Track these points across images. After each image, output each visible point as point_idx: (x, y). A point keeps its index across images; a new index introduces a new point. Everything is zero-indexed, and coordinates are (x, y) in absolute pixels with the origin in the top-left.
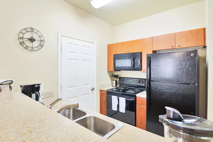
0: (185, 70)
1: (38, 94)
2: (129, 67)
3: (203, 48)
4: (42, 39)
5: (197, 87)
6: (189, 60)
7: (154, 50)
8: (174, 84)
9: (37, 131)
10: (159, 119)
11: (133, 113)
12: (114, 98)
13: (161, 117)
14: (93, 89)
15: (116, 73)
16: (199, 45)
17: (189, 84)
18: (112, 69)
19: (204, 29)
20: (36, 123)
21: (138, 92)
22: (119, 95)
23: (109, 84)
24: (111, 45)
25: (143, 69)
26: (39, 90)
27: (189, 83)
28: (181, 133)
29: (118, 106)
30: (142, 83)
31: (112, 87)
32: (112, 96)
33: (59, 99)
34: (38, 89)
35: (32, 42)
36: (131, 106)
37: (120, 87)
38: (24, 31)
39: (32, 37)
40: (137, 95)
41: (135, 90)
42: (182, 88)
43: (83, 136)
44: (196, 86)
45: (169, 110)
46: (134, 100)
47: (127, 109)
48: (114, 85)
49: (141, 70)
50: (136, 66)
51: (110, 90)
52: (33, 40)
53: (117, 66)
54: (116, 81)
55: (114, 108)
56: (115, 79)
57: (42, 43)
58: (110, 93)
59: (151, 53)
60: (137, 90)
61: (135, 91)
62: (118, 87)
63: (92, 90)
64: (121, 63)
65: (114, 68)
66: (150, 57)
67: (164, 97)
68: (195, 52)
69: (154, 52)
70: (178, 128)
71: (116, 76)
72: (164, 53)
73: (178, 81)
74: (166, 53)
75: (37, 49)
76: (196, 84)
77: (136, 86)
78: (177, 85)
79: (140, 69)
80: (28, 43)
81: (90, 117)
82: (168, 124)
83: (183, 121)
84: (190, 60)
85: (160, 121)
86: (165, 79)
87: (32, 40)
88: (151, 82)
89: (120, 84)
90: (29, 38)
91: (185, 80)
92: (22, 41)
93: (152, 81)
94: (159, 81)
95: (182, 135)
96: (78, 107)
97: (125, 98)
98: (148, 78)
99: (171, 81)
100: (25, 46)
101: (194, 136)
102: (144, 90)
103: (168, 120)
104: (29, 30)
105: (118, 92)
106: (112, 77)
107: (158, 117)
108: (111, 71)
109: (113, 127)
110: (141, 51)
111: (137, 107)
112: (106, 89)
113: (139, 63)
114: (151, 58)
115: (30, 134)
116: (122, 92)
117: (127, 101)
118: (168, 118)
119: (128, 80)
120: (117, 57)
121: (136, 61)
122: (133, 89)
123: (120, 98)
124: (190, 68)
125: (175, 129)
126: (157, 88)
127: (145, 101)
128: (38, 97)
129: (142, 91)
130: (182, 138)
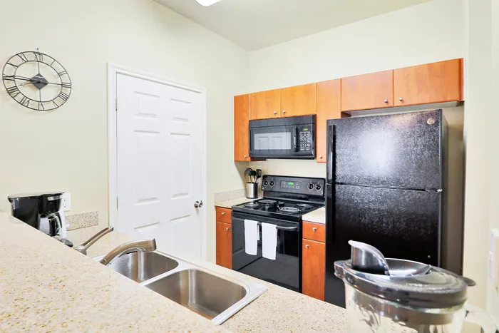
0: (413, 157)
1: (56, 217)
2: (287, 150)
3: (457, 106)
4: (65, 79)
5: (440, 196)
6: (424, 135)
7: (344, 109)
8: (388, 190)
9: (41, 307)
10: (334, 271)
11: (295, 260)
12: (250, 226)
13: (339, 266)
14: (199, 204)
15: (256, 166)
16: (448, 99)
17: (424, 190)
18: (245, 155)
19: (460, 61)
20: (40, 288)
21: (308, 210)
22: (261, 219)
23: (238, 193)
24: (241, 97)
25: (319, 156)
26: (57, 210)
27: (423, 187)
28: (382, 301)
29: (260, 245)
30: (318, 189)
31: (245, 200)
32: (246, 221)
33: (107, 229)
34: (55, 205)
35: (39, 88)
36: (291, 243)
37: (264, 198)
38: (17, 61)
39: (39, 75)
40: (305, 217)
41: (301, 205)
42: (407, 200)
43: (154, 317)
44: (439, 193)
45: (357, 249)
46: (297, 229)
47: (280, 249)
48: (252, 195)
49: (313, 159)
50: (302, 149)
51: (241, 207)
52: (42, 83)
53: (256, 147)
54: (256, 185)
55: (251, 249)
56: (254, 180)
57: (66, 91)
58: (240, 214)
59: (339, 117)
60: (304, 205)
61: (300, 208)
62: (259, 198)
63: (196, 207)
64: (266, 141)
65: (250, 154)
66: (334, 126)
67: (365, 221)
68: (438, 114)
69: (345, 114)
70: (374, 290)
71: (255, 173)
72: (367, 117)
73: (398, 182)
74: (372, 117)
75: (52, 105)
76: (439, 191)
77: (303, 196)
78: (394, 193)
79: (311, 156)
80: (29, 91)
81: (186, 271)
82: (353, 282)
83: (386, 272)
84: (426, 133)
85: (335, 274)
86: (368, 179)
87: (39, 83)
88: (337, 186)
89: (265, 192)
90: (30, 76)
91: (413, 182)
92: (12, 84)
93: (338, 183)
94: (355, 184)
95: (383, 306)
96: (155, 248)
97: (275, 226)
98: (331, 177)
99: (383, 182)
100: (20, 97)
101: (408, 308)
102: (322, 205)
103: (353, 272)
104: (31, 57)
105: (259, 211)
106: (245, 175)
107: (333, 265)
108: (243, 160)
109: (242, 293)
110: (315, 113)
111: (305, 246)
112: (230, 203)
113: (308, 141)
114: (337, 130)
115: (23, 314)
116: (269, 209)
117: (279, 232)
118: (356, 268)
119: (285, 183)
120: (257, 127)
121: (301, 138)
122: (295, 204)
123: (263, 224)
124: (426, 153)
125: (367, 293)
126: (350, 201)
127: (323, 230)
128: (57, 226)
129: (316, 206)
130: (382, 313)
